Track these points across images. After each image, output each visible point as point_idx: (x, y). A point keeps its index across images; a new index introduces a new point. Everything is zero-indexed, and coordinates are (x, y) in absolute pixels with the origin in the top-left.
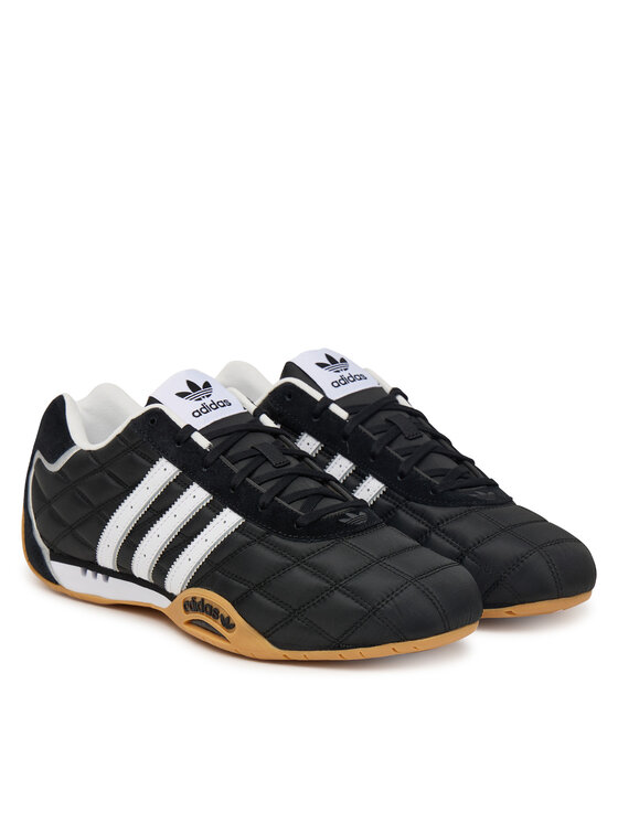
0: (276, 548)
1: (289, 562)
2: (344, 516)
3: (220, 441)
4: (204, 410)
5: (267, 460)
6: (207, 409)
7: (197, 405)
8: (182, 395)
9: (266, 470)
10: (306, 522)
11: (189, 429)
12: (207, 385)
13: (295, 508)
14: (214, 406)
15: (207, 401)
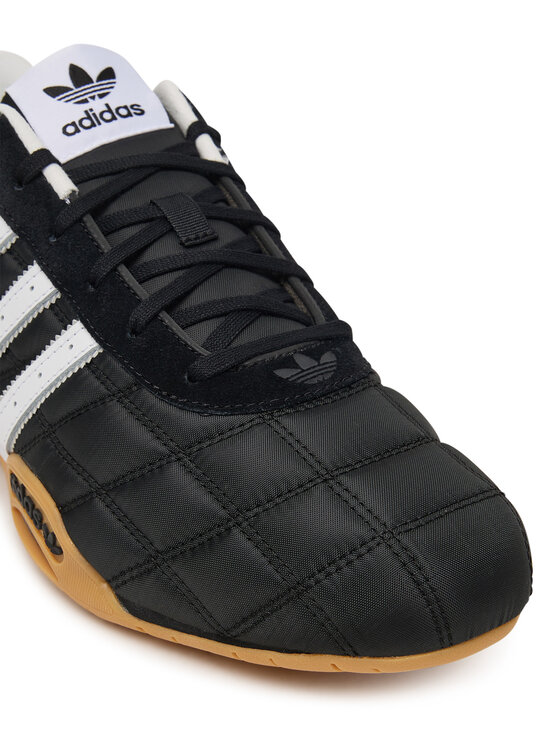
0: (145, 417)
1: (163, 449)
2: (288, 362)
3: (94, 185)
4: (87, 123)
5: (172, 230)
6: (93, 120)
7: (76, 112)
8: (54, 92)
9: (164, 250)
10: (207, 372)
11: (45, 157)
12: (108, 74)
13: (195, 338)
14: (107, 116)
15: (98, 106)
